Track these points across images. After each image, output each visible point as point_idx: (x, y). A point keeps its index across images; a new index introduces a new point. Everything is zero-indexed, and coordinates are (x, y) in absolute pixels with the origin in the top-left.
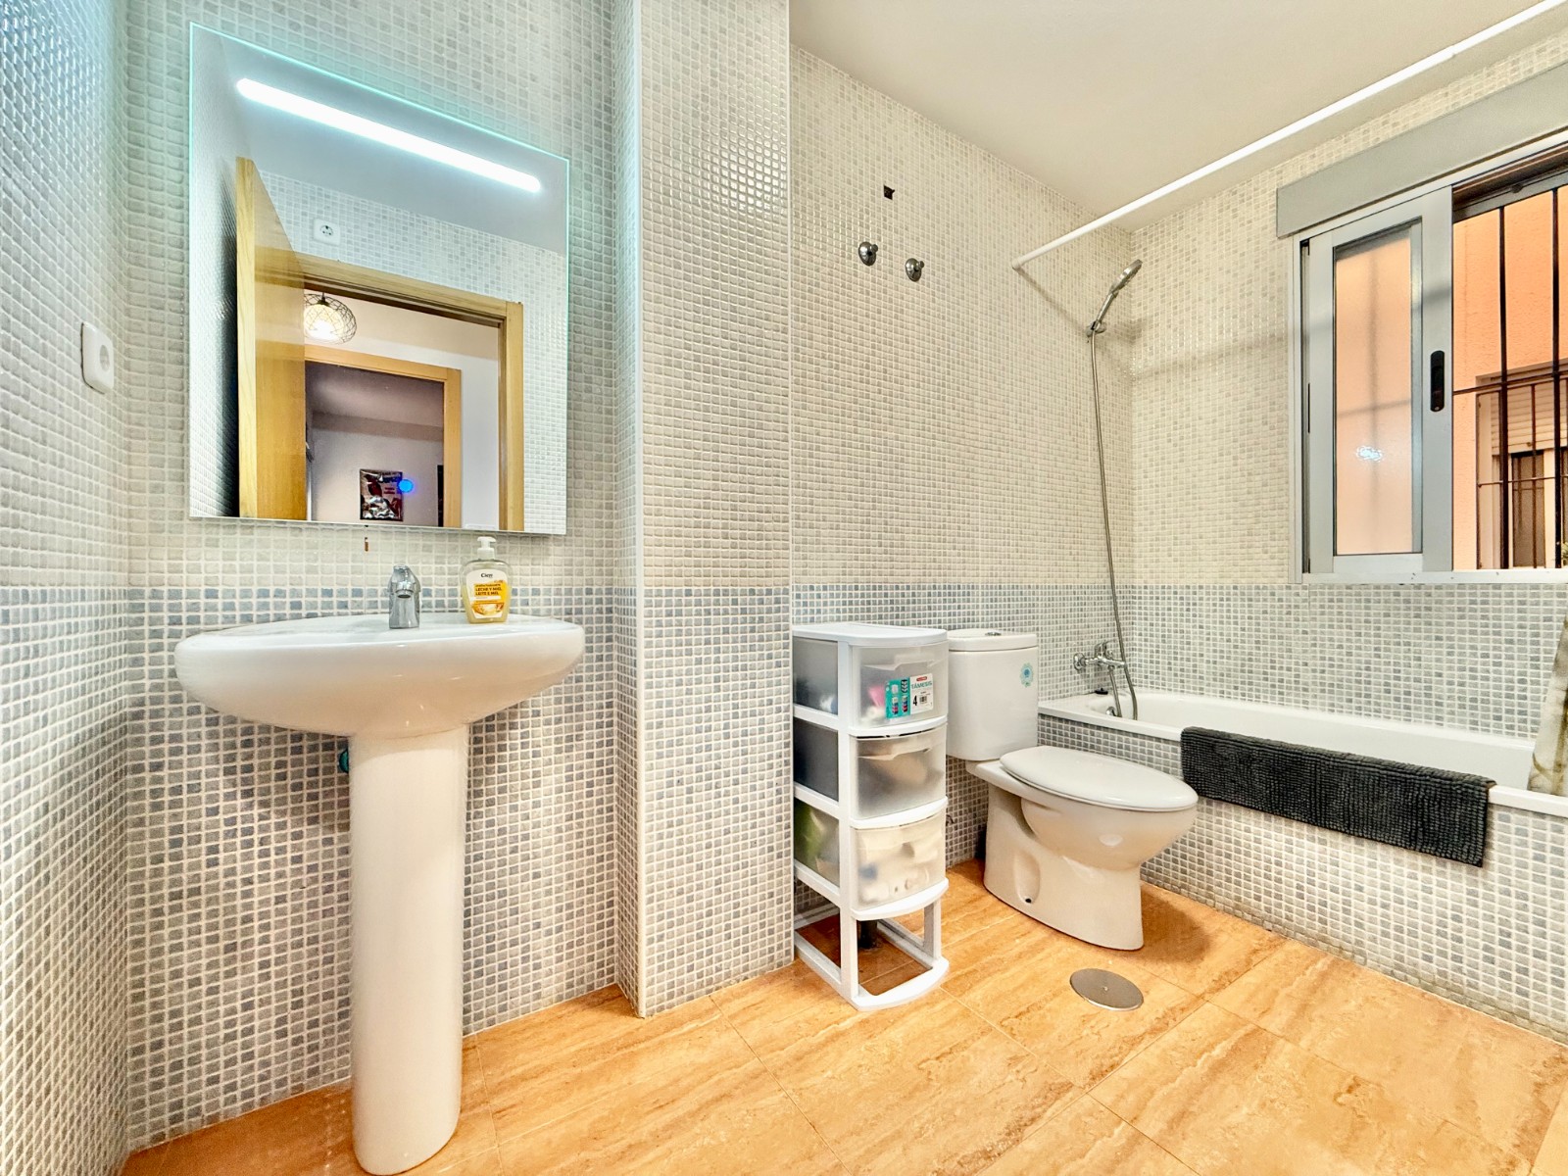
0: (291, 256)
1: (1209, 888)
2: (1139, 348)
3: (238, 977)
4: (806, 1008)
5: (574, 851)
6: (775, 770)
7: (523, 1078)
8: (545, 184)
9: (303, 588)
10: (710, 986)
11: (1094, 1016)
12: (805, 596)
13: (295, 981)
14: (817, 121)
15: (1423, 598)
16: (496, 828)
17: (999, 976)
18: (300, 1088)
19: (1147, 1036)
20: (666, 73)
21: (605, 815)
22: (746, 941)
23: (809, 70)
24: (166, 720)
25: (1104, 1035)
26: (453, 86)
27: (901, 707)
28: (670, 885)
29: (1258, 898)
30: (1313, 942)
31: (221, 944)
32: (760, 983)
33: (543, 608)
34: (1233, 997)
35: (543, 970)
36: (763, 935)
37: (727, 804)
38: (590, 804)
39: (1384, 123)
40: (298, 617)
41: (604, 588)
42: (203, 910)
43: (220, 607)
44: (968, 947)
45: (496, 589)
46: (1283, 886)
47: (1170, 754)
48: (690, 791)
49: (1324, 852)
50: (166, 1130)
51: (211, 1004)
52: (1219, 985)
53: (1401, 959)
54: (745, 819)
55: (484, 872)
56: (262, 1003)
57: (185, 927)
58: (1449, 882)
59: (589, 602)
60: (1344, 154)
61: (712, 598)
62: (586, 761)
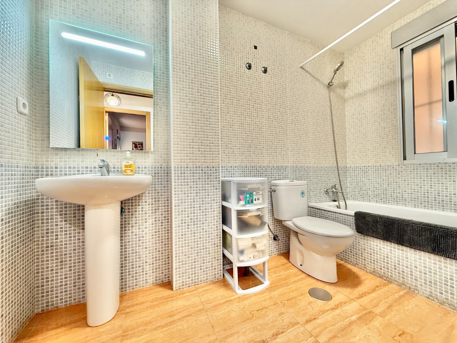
0: (99, 83)
1: (365, 265)
2: (347, 90)
3: (63, 270)
4: (221, 292)
5: (157, 242)
6: (215, 220)
7: (137, 304)
8: (146, 53)
9: (80, 166)
10: (195, 283)
11: (313, 302)
12: (229, 169)
13: (78, 272)
14: (231, 28)
15: (448, 167)
16: (134, 234)
17: (285, 287)
18: (80, 301)
19: (330, 311)
20: (179, 18)
21: (166, 232)
22: (206, 271)
23: (229, 13)
24: (45, 201)
25: (315, 309)
26: (121, 29)
27: (250, 201)
28: (182, 253)
29: (381, 269)
30: (400, 285)
31: (59, 260)
32: (211, 284)
33: (147, 172)
34: (365, 300)
35: (148, 275)
36: (212, 270)
37: (200, 230)
38: (162, 228)
39: (429, 5)
40: (79, 174)
41: (166, 167)
42: (54, 251)
43: (59, 171)
44: (278, 278)
45: (130, 166)
46: (389, 265)
47: (351, 220)
48: (188, 225)
49: (403, 254)
50: (45, 309)
51: (56, 276)
52: (361, 296)
53: (432, 293)
54: (206, 234)
55: (131, 246)
56: (70, 277)
57: (50, 255)
58: (449, 266)
59: (161, 171)
60: (415, 17)
61: (195, 169)
62: (160, 216)
